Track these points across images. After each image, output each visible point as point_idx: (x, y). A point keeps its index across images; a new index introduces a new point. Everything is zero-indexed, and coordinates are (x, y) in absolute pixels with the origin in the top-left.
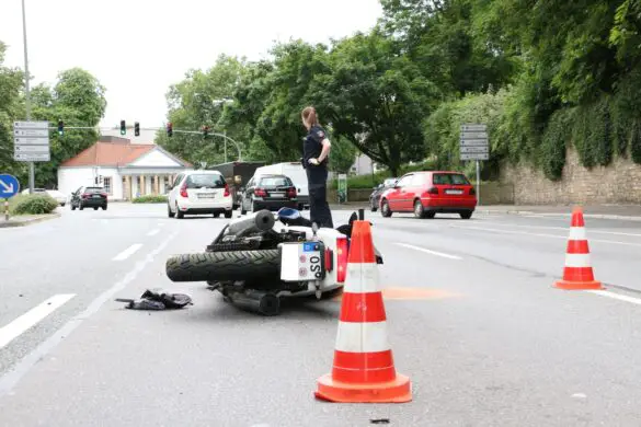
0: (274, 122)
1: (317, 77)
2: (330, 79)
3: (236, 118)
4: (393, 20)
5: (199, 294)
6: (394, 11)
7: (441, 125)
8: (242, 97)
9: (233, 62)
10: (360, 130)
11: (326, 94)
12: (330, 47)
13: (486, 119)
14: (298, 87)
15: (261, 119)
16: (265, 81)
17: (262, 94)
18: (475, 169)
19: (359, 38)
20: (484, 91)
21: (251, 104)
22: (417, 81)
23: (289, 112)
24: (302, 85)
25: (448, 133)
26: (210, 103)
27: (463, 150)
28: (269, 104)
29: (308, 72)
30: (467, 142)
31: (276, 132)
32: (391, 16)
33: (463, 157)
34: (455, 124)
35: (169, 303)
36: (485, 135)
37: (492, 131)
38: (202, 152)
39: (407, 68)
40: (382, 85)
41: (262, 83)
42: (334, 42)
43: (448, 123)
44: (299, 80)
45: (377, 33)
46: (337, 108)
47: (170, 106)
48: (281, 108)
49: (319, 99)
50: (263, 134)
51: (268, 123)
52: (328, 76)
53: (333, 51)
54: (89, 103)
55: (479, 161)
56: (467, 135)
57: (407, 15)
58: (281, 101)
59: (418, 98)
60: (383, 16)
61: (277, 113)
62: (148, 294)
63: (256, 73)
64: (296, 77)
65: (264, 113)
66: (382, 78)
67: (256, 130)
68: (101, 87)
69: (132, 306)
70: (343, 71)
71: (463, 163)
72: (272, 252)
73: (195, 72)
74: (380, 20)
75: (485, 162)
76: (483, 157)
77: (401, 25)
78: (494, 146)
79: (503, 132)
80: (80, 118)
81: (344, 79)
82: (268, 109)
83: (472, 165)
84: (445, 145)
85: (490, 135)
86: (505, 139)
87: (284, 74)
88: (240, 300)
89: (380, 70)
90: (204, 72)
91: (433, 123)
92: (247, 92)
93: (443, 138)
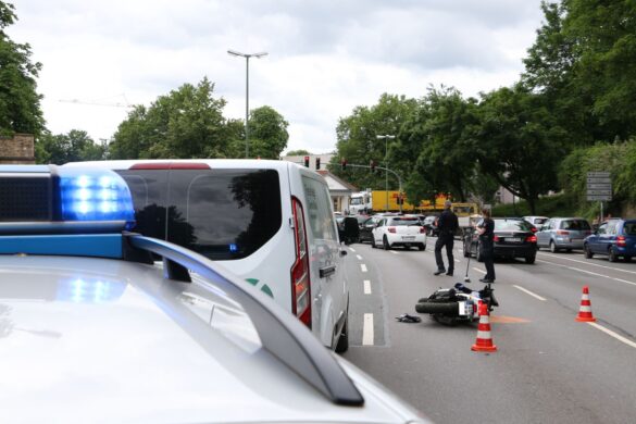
0: (432, 161)
1: (468, 128)
2: (479, 130)
3: (399, 156)
4: (535, 76)
5: (425, 318)
6: (536, 67)
7: (572, 169)
8: (405, 139)
9: (394, 100)
10: (504, 169)
11: (475, 142)
12: (480, 100)
13: (609, 167)
14: (453, 135)
15: (420, 158)
16: (425, 127)
17: (421, 137)
18: (599, 207)
19: (505, 92)
20: (611, 142)
21: (412, 145)
22: (553, 130)
23: (444, 155)
24: (456, 134)
25: (578, 176)
26: (374, 136)
27: (589, 192)
28: (427, 145)
29: (460, 123)
30: (593, 186)
31: (432, 169)
32: (533, 73)
33: (589, 198)
34: (584, 170)
35: (414, 320)
36: (608, 180)
37: (614, 177)
38: (367, 177)
39: (545, 119)
40: (522, 135)
41: (421, 128)
42: (482, 95)
43: (579, 167)
44: (453, 129)
45: (520, 88)
46: (484, 152)
47: (340, 137)
48: (437, 151)
49: (470, 145)
50: (421, 170)
51: (426, 162)
52: (477, 127)
53: (482, 104)
54: (275, 136)
55: (603, 202)
56: (593, 180)
57: (547, 73)
58: (437, 145)
59: (553, 145)
60: (525, 72)
61: (433, 154)
62: (407, 316)
63: (417, 119)
64: (451, 127)
65: (422, 154)
66: (523, 128)
67: (416, 167)
68: (284, 123)
69: (401, 320)
70: (490, 123)
71: (590, 203)
72: (453, 304)
73: (362, 109)
74: (523, 76)
75: (609, 202)
76: (606, 198)
77: (542, 82)
78: (616, 190)
79: (624, 179)
80: (267, 148)
81: (491, 129)
82: (426, 150)
83: (597, 204)
84: (575, 186)
85: (613, 180)
86: (625, 185)
87: (440, 123)
88: (440, 320)
89: (522, 121)
90: (369, 109)
91: (566, 167)
92: (409, 135)
93: (574, 180)
